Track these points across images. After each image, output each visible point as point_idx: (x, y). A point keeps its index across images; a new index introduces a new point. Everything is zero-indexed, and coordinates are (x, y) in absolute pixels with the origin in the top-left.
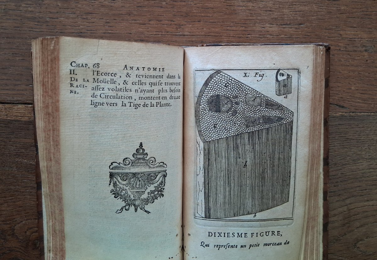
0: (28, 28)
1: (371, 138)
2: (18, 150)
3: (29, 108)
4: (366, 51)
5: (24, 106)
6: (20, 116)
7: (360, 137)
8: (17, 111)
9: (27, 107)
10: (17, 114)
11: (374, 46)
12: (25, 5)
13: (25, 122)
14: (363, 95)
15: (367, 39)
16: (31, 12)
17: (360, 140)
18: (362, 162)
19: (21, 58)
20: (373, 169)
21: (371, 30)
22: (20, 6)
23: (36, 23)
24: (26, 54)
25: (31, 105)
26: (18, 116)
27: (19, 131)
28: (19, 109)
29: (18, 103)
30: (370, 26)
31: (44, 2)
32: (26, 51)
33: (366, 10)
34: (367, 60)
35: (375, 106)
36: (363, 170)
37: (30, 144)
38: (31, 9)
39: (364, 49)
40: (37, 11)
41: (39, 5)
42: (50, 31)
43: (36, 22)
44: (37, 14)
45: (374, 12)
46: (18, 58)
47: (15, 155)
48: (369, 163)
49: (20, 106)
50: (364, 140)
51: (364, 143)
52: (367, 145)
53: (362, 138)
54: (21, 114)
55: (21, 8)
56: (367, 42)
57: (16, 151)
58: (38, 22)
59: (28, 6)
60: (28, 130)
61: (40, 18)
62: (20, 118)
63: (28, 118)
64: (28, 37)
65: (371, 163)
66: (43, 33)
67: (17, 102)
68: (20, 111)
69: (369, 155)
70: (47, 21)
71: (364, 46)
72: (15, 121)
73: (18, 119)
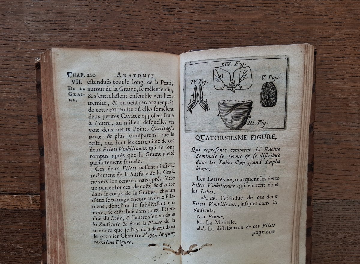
0: (11, 125)
1: (329, 223)
2: (6, 235)
3: (14, 198)
4: (325, 143)
5: (10, 196)
6: (7, 205)
7: (319, 222)
8: (3, 201)
9: (13, 197)
10: (4, 203)
11: (333, 139)
12: (8, 104)
13: (11, 210)
14: (322, 184)
15: (326, 133)
16: (14, 110)
17: (318, 224)
18: (320, 245)
19: (6, 153)
20: (331, 250)
21: (330, 124)
22: (4, 105)
23: (19, 121)
24: (11, 149)
25: (16, 195)
26: (5, 205)
27: (6, 218)
28: (5, 199)
29: (4, 194)
30: (329, 120)
31: (26, 101)
32: (10, 146)
33: (325, 105)
34: (326, 152)
35: (332, 194)
36: (321, 251)
37: (16, 230)
38: (14, 108)
39: (323, 141)
40: (19, 109)
41: (22, 104)
42: (32, 127)
43: (18, 119)
44: (20, 112)
45: (333, 107)
46: (3, 153)
47: (3, 240)
48: (327, 245)
49: (6, 196)
50: (322, 225)
51: (322, 227)
52: (325, 229)
53: (320, 223)
54: (7, 203)
55: (5, 107)
56: (326, 135)
57: (4, 236)
58: (21, 119)
59: (11, 105)
60: (14, 217)
61: (22, 116)
62: (7, 206)
63: (13, 207)
64: (12, 133)
65: (328, 245)
66: (25, 129)
67: (4, 192)
68: (6, 201)
69: (327, 238)
70: (29, 119)
71: (323, 139)
72: (3, 209)
73: (4, 208)
